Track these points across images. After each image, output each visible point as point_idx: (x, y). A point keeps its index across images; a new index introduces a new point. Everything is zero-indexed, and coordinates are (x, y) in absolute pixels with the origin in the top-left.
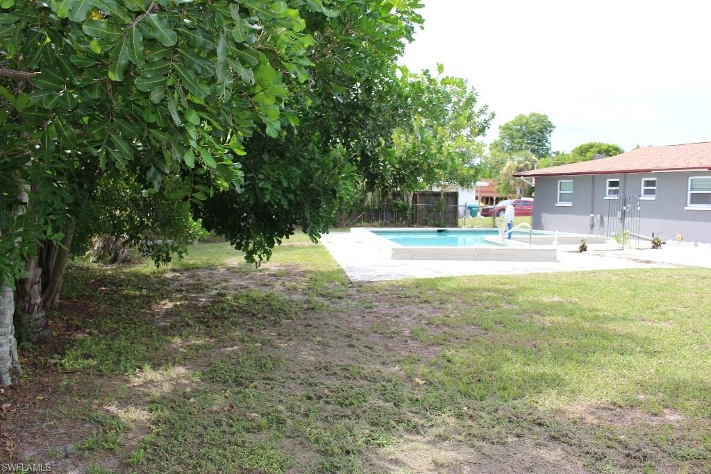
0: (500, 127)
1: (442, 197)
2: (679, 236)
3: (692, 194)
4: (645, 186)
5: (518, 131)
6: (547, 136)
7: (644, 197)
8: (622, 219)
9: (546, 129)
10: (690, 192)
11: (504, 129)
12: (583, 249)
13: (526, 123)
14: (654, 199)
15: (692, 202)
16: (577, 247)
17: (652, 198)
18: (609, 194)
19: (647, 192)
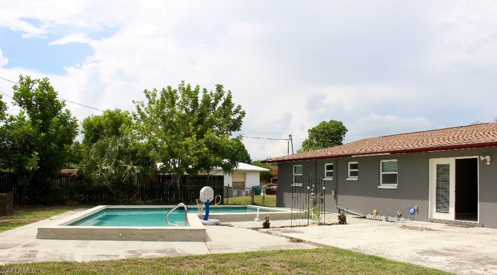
0: (309, 130)
1: (208, 179)
2: (375, 211)
3: (383, 175)
4: (350, 169)
5: (322, 133)
6: (343, 136)
7: (351, 178)
8: (336, 197)
9: (341, 131)
10: (381, 173)
11: (312, 131)
12: (266, 225)
13: (327, 128)
14: (356, 179)
15: (384, 182)
16: (260, 224)
17: (355, 178)
18: (327, 176)
19: (353, 174)
